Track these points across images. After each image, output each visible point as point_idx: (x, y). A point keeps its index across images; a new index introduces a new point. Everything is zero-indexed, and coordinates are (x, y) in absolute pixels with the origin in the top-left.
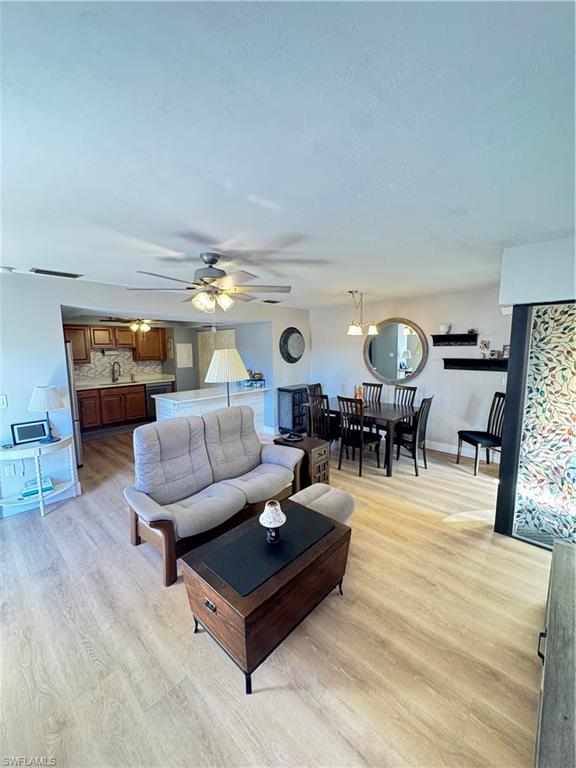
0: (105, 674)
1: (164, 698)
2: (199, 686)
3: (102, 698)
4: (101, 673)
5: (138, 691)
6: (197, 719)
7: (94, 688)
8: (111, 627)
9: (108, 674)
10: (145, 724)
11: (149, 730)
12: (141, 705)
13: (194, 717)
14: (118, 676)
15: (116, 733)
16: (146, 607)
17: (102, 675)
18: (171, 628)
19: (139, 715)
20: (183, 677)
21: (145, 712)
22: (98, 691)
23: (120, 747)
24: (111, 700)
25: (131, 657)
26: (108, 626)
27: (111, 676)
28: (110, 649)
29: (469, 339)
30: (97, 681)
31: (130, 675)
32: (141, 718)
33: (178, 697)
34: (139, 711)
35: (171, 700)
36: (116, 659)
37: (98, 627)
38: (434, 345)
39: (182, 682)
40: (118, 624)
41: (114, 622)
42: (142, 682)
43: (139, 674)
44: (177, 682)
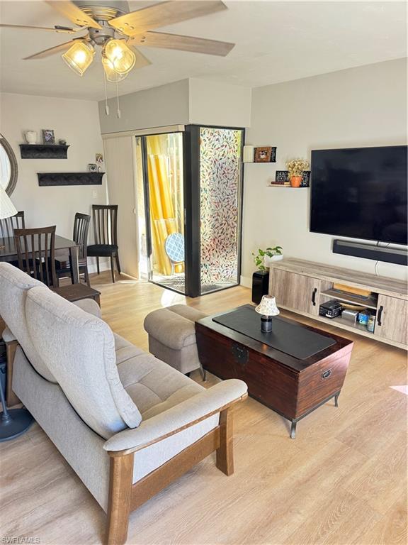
0: (350, 498)
1: (355, 449)
2: (340, 431)
3: (370, 491)
4: (350, 502)
5: (356, 467)
7: (366, 501)
8: (299, 513)
9: (350, 495)
10: (377, 456)
11: (378, 452)
12: (365, 462)
13: (361, 431)
14: (349, 486)
15: (388, 471)
16: (266, 486)
17: (352, 499)
18: (291, 457)
19: (372, 462)
20: (336, 440)
21: (369, 458)
22: (367, 497)
23: (396, 466)
24: (369, 484)
25: (328, 482)
26: (299, 516)
27: (350, 491)
28: (325, 503)
29: (59, 150)
30: (359, 501)
31: (346, 477)
32: (374, 459)
33: (351, 441)
34: (369, 462)
35: (355, 445)
36: (334, 494)
37: (300, 527)
38: (22, 158)
39: (340, 440)
40: (292, 508)
41: (291, 512)
42: (348, 466)
43: (343, 470)
44: (342, 444)
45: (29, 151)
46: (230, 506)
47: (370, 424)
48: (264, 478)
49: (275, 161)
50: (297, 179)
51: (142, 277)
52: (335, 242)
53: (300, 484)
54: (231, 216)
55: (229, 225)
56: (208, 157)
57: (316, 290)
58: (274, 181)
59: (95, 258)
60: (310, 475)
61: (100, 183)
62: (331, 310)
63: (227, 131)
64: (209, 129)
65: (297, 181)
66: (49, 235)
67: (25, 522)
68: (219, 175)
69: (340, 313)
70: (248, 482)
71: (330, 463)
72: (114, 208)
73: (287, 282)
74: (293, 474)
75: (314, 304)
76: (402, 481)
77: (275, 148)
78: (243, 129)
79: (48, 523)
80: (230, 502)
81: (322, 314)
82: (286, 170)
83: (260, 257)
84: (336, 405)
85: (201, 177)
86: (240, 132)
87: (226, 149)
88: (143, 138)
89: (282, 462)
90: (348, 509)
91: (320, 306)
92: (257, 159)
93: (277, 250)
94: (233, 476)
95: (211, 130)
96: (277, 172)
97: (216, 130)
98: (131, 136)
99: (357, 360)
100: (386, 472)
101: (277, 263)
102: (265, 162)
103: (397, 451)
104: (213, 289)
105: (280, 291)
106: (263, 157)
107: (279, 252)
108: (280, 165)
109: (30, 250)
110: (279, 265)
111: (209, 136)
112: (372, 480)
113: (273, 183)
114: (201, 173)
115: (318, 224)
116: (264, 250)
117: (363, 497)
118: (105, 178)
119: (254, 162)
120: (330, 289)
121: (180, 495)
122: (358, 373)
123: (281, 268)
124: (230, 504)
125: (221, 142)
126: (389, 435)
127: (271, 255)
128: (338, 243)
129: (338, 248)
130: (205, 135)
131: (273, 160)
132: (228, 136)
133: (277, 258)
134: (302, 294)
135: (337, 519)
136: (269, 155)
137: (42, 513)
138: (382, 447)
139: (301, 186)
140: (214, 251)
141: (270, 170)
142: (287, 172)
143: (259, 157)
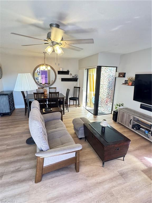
1: (123, 178)
2: (121, 169)
3: (121, 195)
4: (111, 196)
5: (120, 184)
6: (129, 171)
7: (117, 198)
10: (130, 183)
12: (124, 184)
13: (129, 172)
14: (114, 190)
15: (132, 190)
16: (86, 180)
17: (112, 195)
18: (99, 173)
19: (127, 184)
20: (117, 172)
22: (119, 197)
23: (135, 189)
24: (122, 192)
25: (107, 186)
26: (91, 194)
27: (113, 192)
28: (102, 193)
29: (67, 73)
30: (115, 197)
31: (114, 186)
32: (128, 184)
33: (123, 174)
34: (126, 184)
35: (124, 176)
36: (107, 191)
37: (90, 198)
38: (58, 74)
39: (119, 173)
40: (91, 190)
41: (89, 191)
42: (117, 183)
43: (114, 184)
44: (119, 174)
45: (60, 73)
46: (72, 182)
47: (133, 171)
48: (87, 177)
49: (125, 77)
50: (130, 83)
51: (83, 107)
52: (141, 105)
53: (97, 183)
54: (110, 92)
55: (109, 95)
56: (104, 75)
57: (131, 119)
58: (124, 83)
59: (73, 101)
60: (102, 181)
61: (77, 81)
62: (136, 127)
63: (111, 68)
64: (104, 67)
65: (130, 84)
66: (57, 94)
67: (23, 167)
68: (107, 80)
69: (139, 129)
70: (82, 176)
71: (112, 179)
72: (79, 88)
73: (123, 115)
74: (97, 179)
75: (131, 124)
76: (135, 196)
77: (125, 73)
78: (117, 67)
79: (27, 169)
80: (73, 180)
81: (133, 128)
82: (127, 80)
83: (117, 106)
84: (124, 160)
85: (101, 81)
86: (116, 68)
87: (110, 73)
88: (88, 70)
89: (95, 174)
90: (109, 198)
91: (133, 125)
92: (119, 76)
93: (122, 105)
94: (78, 173)
95: (105, 67)
96: (125, 80)
97: (107, 67)
98: (83, 69)
99: (140, 146)
100: (130, 190)
101: (121, 109)
102: (121, 77)
103: (139, 184)
104: (102, 114)
105: (120, 118)
106: (121, 75)
107: (123, 105)
108: (126, 78)
109: (57, 97)
110: (121, 110)
111: (104, 69)
112: (123, 191)
113: (123, 84)
114: (101, 80)
115: (136, 98)
116: (118, 104)
117: (117, 196)
118: (78, 80)
119: (119, 77)
120: (137, 120)
121: (61, 173)
122: (138, 151)
123: (121, 111)
124: (73, 181)
125: (108, 71)
126: (138, 177)
127: (120, 106)
128: (142, 105)
129: (142, 107)
130: (103, 69)
131: (124, 76)
132: (111, 69)
133: (121, 107)
134: (127, 119)
135: (103, 200)
136: (123, 75)
137: (27, 166)
138: (133, 180)
139: (132, 85)
140: (103, 103)
141: (123, 80)
142: (128, 81)
143: (120, 76)
